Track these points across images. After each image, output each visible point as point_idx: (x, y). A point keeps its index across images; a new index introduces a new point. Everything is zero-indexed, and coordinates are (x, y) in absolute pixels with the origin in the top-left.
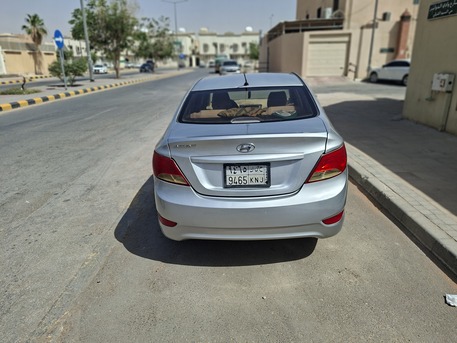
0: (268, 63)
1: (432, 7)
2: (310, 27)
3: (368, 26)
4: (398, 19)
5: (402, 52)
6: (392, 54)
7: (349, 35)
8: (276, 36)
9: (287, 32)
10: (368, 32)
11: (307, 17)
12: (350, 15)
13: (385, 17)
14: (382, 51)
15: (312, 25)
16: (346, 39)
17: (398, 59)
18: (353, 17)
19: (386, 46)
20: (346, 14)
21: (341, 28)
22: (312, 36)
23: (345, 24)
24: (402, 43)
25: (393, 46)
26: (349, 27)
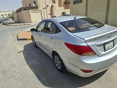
0: (18, 19)
1: (74, 1)
2: (30, 9)
3: (44, 8)
4: (51, 7)
5: (53, 14)
6: (51, 15)
7: (41, 11)
8: (20, 11)
9: (24, 10)
10: (45, 10)
11: (26, 6)
12: (39, 6)
13: (48, 6)
14: (49, 14)
15: (30, 8)
16: (40, 11)
17: (53, 16)
18: (40, 6)
19: (50, 13)
20: (38, 5)
21: (38, 9)
22: (32, 11)
23: (39, 8)
24: (53, 12)
25: (51, 13)
26: (40, 9)
